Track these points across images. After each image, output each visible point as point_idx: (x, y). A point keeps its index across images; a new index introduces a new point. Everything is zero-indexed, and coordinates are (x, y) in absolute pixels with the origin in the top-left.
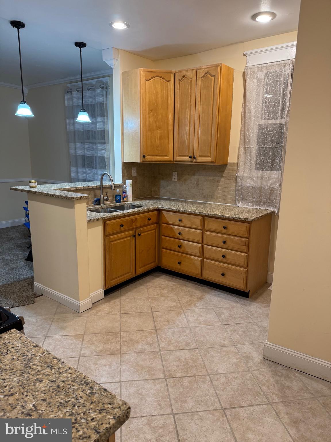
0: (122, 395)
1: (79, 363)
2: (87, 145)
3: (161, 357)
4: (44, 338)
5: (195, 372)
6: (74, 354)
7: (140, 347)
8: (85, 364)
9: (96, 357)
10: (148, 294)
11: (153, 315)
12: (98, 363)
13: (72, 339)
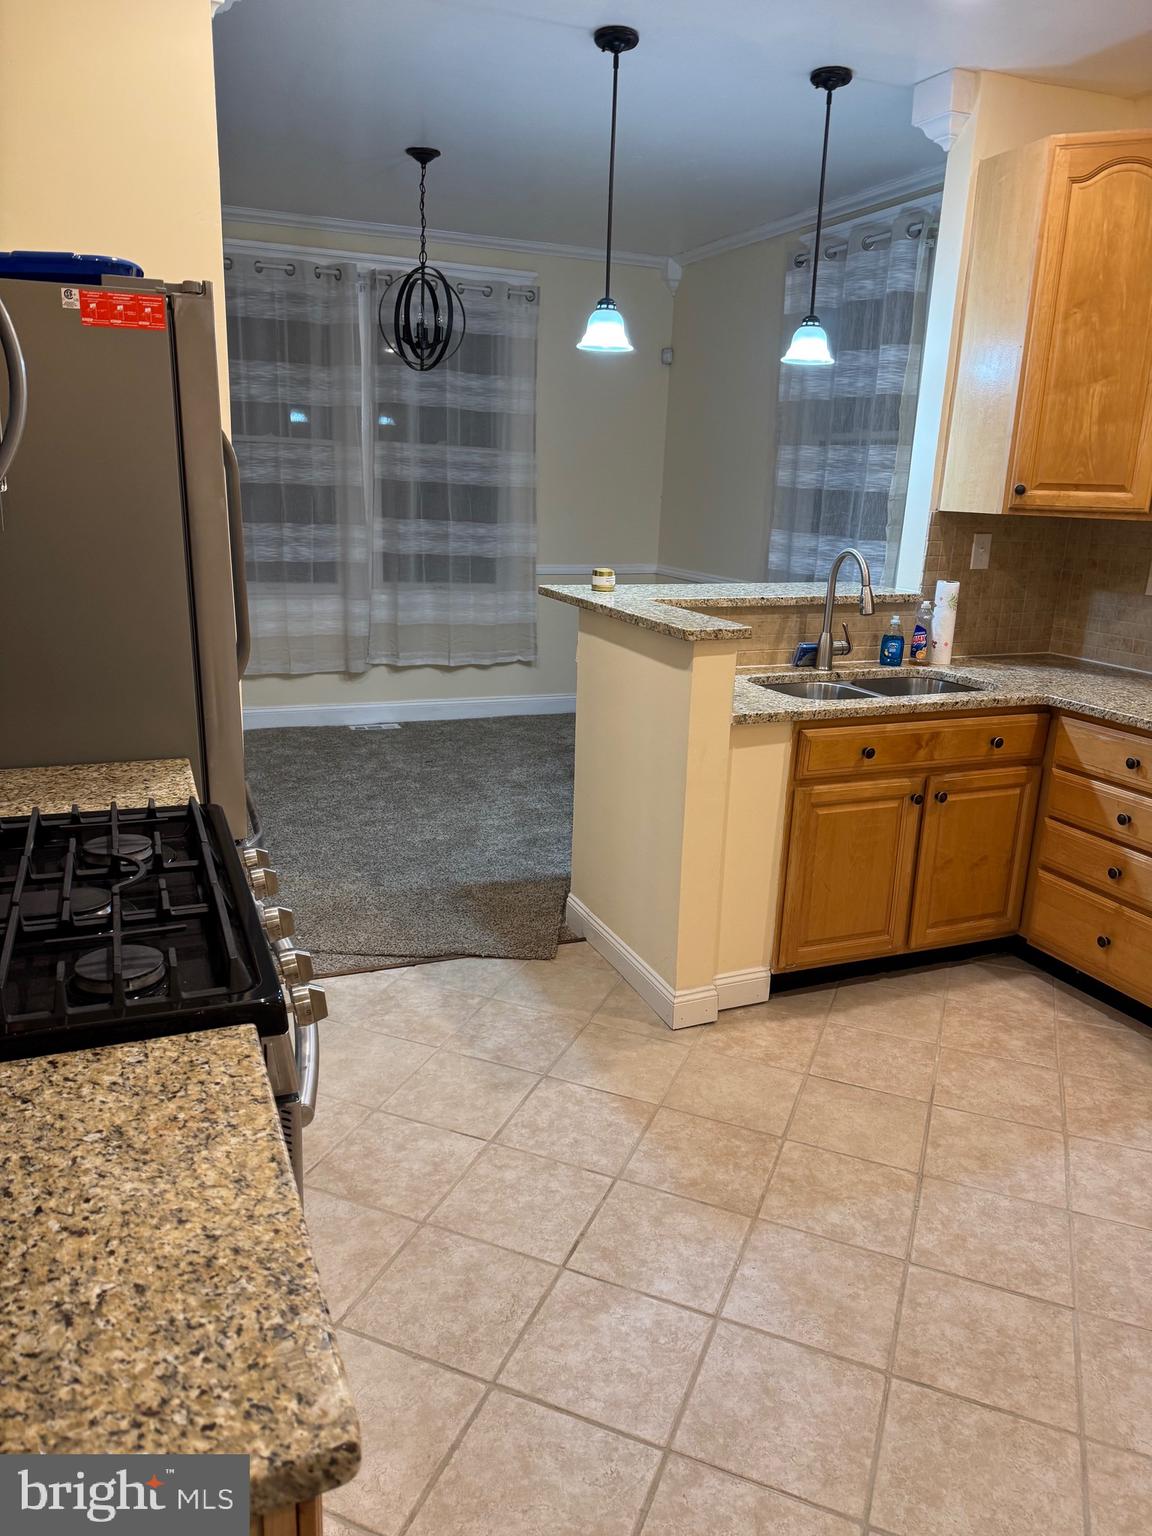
0: (704, 1367)
1: (608, 1200)
2: (835, 450)
3: (903, 1284)
4: (538, 1078)
5: (1023, 1399)
6: (604, 1161)
7: (834, 1217)
8: (626, 1210)
9: (668, 1198)
10: (940, 1033)
11: (929, 1115)
12: (667, 1221)
13: (617, 1107)
